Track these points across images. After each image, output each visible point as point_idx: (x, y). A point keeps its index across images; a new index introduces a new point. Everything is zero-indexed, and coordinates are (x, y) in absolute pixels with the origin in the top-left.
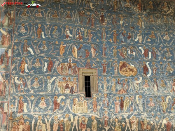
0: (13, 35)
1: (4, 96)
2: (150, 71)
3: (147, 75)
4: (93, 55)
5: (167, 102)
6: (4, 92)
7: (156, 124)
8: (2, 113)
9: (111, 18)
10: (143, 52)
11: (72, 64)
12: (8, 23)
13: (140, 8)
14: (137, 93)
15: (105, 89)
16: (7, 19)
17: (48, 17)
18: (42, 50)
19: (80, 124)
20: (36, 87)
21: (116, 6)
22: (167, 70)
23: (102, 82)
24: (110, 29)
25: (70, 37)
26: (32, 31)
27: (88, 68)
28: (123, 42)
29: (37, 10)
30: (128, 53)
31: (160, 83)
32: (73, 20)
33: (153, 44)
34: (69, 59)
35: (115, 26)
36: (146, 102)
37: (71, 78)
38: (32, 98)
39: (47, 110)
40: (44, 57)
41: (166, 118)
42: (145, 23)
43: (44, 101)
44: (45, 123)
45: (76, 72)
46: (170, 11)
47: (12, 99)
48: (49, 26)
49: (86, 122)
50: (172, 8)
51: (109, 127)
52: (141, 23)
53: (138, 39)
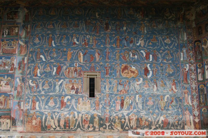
0: (28, 45)
1: (20, 96)
2: (151, 72)
3: (148, 77)
4: (97, 59)
5: (166, 100)
6: (21, 93)
7: (153, 121)
8: (19, 110)
9: (115, 25)
10: (145, 55)
11: (77, 68)
12: (25, 36)
13: (143, 15)
14: (137, 93)
15: (107, 90)
16: (25, 32)
17: (58, 28)
18: (52, 57)
19: (83, 120)
20: (46, 89)
21: (120, 14)
22: (167, 71)
23: (105, 84)
24: (114, 35)
25: (76, 44)
26: (44, 40)
27: (92, 71)
28: (125, 46)
29: (49, 23)
30: (130, 56)
31: (159, 83)
32: (80, 29)
33: (154, 47)
34: (75, 64)
35: (118, 32)
36: (146, 101)
37: (76, 80)
38: (43, 98)
39: (55, 108)
40: (54, 63)
41: (163, 115)
42: (147, 28)
43: (53, 101)
44: (54, 119)
45: (82, 75)
46: (172, 16)
47: (27, 99)
48: (58, 35)
49: (89, 119)
50: (174, 13)
51: (109, 124)
52: (143, 28)
53: (140, 43)
